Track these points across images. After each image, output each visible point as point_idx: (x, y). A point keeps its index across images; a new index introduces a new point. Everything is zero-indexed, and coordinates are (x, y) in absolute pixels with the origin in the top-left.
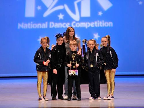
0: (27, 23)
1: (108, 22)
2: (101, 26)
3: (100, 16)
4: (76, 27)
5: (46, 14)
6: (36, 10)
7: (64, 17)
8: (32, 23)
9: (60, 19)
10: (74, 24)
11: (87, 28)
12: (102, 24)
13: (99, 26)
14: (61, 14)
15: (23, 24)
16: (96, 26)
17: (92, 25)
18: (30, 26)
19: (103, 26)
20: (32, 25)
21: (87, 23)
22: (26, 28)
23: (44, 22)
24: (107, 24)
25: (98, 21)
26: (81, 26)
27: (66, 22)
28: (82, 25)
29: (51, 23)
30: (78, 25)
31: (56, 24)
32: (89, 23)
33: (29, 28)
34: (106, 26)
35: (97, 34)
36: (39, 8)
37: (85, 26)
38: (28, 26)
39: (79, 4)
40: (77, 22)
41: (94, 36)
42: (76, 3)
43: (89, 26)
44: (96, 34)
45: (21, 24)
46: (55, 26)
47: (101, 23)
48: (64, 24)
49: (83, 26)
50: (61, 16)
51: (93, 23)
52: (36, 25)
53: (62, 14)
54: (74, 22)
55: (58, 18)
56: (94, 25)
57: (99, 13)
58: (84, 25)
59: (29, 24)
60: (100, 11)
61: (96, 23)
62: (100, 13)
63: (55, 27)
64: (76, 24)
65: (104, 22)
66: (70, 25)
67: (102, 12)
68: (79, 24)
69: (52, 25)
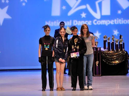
0: (54, 22)
1: (127, 20)
2: (120, 23)
3: (119, 14)
4: (97, 25)
5: (70, 13)
6: (61, 9)
7: (86, 16)
8: (57, 21)
9: (82, 17)
10: (96, 22)
11: (107, 25)
12: (121, 22)
13: (118, 23)
14: (83, 13)
15: (49, 22)
16: (116, 23)
17: (112, 22)
18: (56, 24)
19: (122, 23)
20: (57, 23)
21: (107, 21)
22: (53, 25)
23: (69, 21)
24: (125, 22)
25: (118, 19)
26: (102, 24)
27: (88, 20)
28: (103, 22)
29: (74, 21)
30: (99, 23)
31: (79, 22)
32: (109, 21)
33: (55, 25)
34: (125, 23)
35: (117, 31)
36: (64, 8)
37: (105, 24)
38: (54, 24)
39: (100, 4)
40: (98, 20)
41: (114, 33)
42: (97, 3)
43: (109, 24)
44: (115, 31)
45: (48, 22)
46: (78, 23)
47: (120, 20)
48: (87, 22)
49: (104, 24)
50: (83, 15)
51: (113, 21)
53: (85, 13)
54: (95, 20)
55: (81, 16)
56: (114, 22)
57: (118, 12)
58: (104, 22)
60: (119, 10)
61: (115, 20)
62: (120, 12)
63: (78, 25)
64: (98, 22)
65: (123, 20)
66: (92, 23)
67: (121, 11)
68: (100, 21)
69: (75, 23)
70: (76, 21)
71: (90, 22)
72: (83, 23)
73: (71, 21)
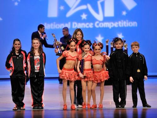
1: (133, 22)
2: (125, 26)
3: (124, 15)
4: (99, 27)
6: (59, 10)
7: (87, 17)
8: (54, 23)
9: (83, 19)
10: (98, 24)
11: (110, 28)
13: (122, 26)
14: (84, 14)
16: (120, 26)
17: (115, 25)
18: (53, 26)
19: (127, 26)
21: (110, 23)
23: (67, 23)
24: (131, 24)
25: (122, 21)
26: (105, 27)
27: (90, 22)
28: (106, 25)
29: (73, 23)
31: (79, 24)
32: (112, 23)
33: (52, 28)
35: (121, 34)
36: (62, 8)
40: (100, 22)
42: (99, 3)
43: (112, 26)
46: (78, 26)
47: (125, 23)
48: (87, 24)
50: (84, 16)
51: (117, 23)
52: (59, 25)
53: (86, 14)
54: (97, 22)
55: (81, 18)
56: (118, 25)
57: (122, 13)
58: (108, 25)
59: (52, 25)
60: (124, 11)
61: (120, 23)
62: (124, 13)
64: (100, 24)
65: (129, 22)
66: (94, 25)
67: (126, 12)
68: (102, 24)
69: (75, 25)
70: (76, 23)
71: (92, 24)
72: (83, 26)
73: (69, 23)
